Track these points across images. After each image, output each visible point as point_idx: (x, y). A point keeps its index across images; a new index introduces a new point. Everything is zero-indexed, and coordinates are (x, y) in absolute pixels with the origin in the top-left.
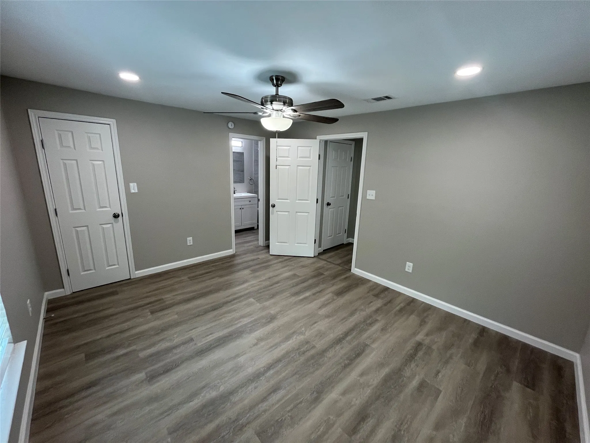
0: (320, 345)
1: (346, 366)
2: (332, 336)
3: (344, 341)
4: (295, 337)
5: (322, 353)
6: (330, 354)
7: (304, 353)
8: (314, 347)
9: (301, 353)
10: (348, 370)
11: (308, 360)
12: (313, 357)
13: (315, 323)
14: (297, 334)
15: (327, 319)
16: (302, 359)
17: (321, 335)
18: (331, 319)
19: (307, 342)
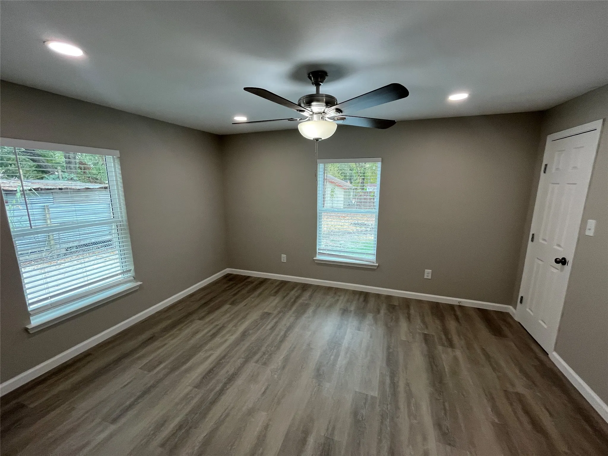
0: (251, 366)
1: (224, 357)
2: (240, 381)
3: (224, 380)
4: (280, 364)
5: (247, 360)
6: (240, 362)
7: (264, 354)
8: (257, 362)
9: (267, 353)
10: (222, 355)
11: (259, 349)
12: (255, 353)
13: (264, 392)
14: (279, 368)
15: (250, 406)
16: (263, 349)
17: (254, 378)
18: (244, 409)
19: (265, 364)
